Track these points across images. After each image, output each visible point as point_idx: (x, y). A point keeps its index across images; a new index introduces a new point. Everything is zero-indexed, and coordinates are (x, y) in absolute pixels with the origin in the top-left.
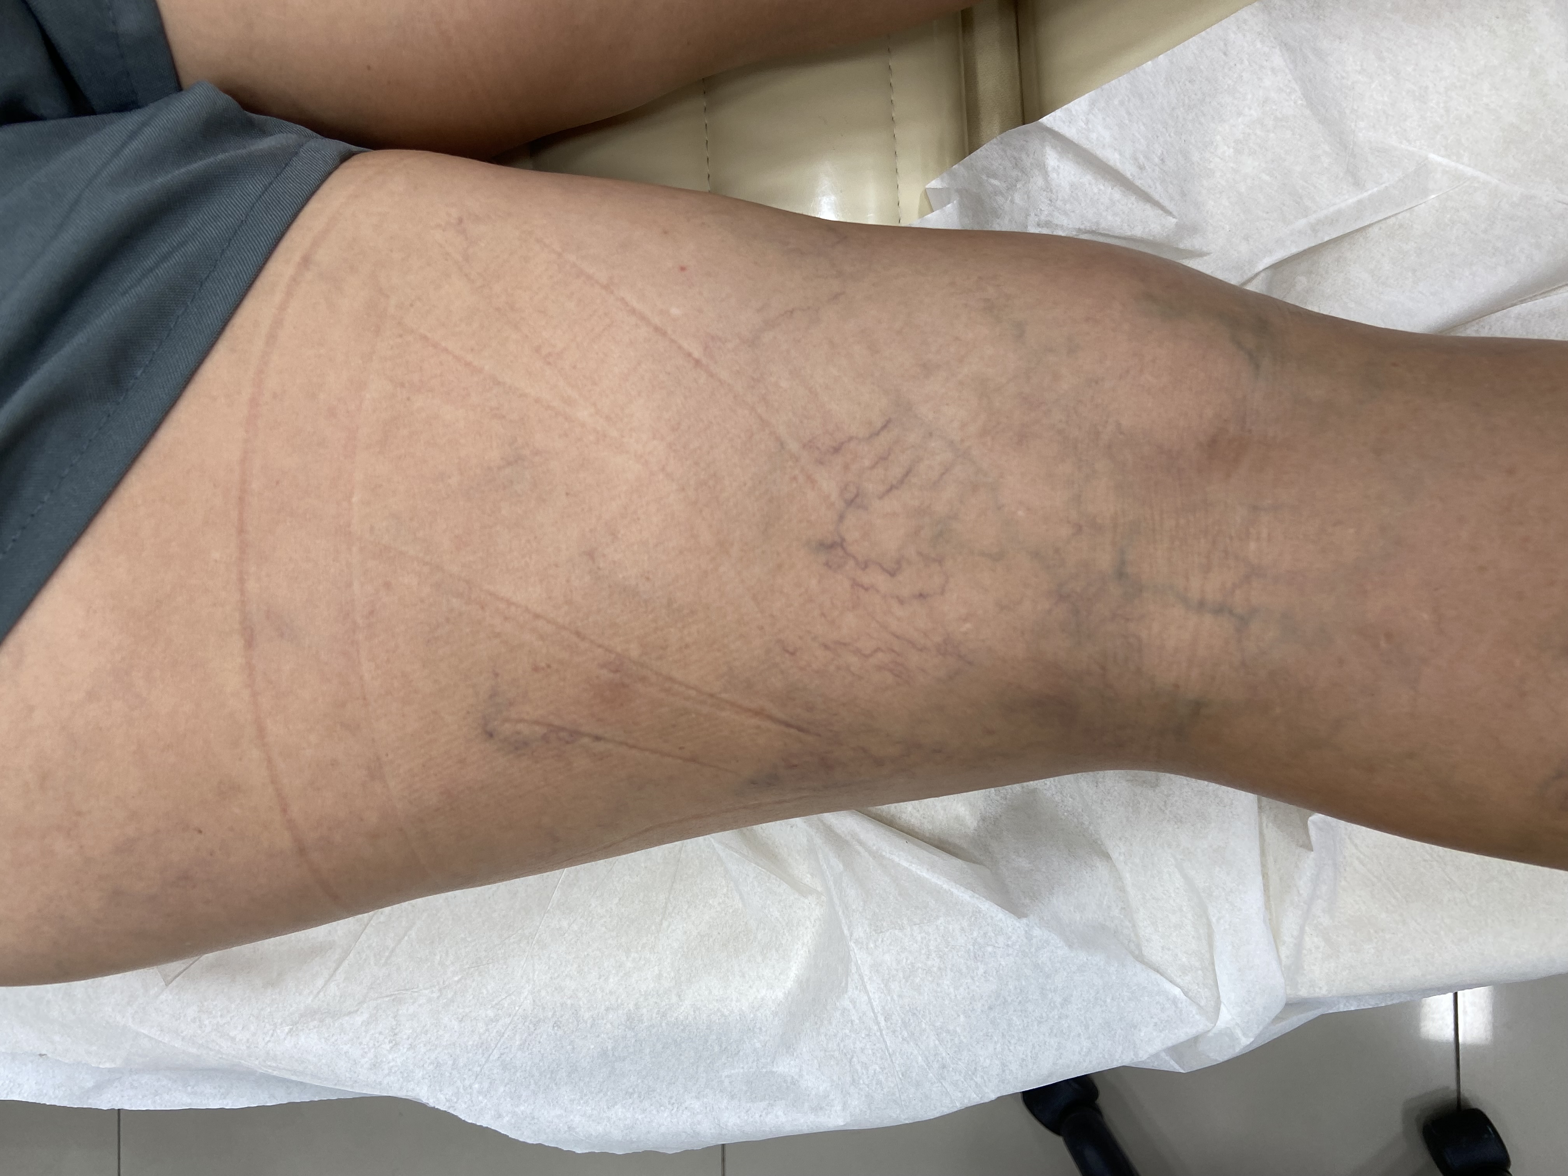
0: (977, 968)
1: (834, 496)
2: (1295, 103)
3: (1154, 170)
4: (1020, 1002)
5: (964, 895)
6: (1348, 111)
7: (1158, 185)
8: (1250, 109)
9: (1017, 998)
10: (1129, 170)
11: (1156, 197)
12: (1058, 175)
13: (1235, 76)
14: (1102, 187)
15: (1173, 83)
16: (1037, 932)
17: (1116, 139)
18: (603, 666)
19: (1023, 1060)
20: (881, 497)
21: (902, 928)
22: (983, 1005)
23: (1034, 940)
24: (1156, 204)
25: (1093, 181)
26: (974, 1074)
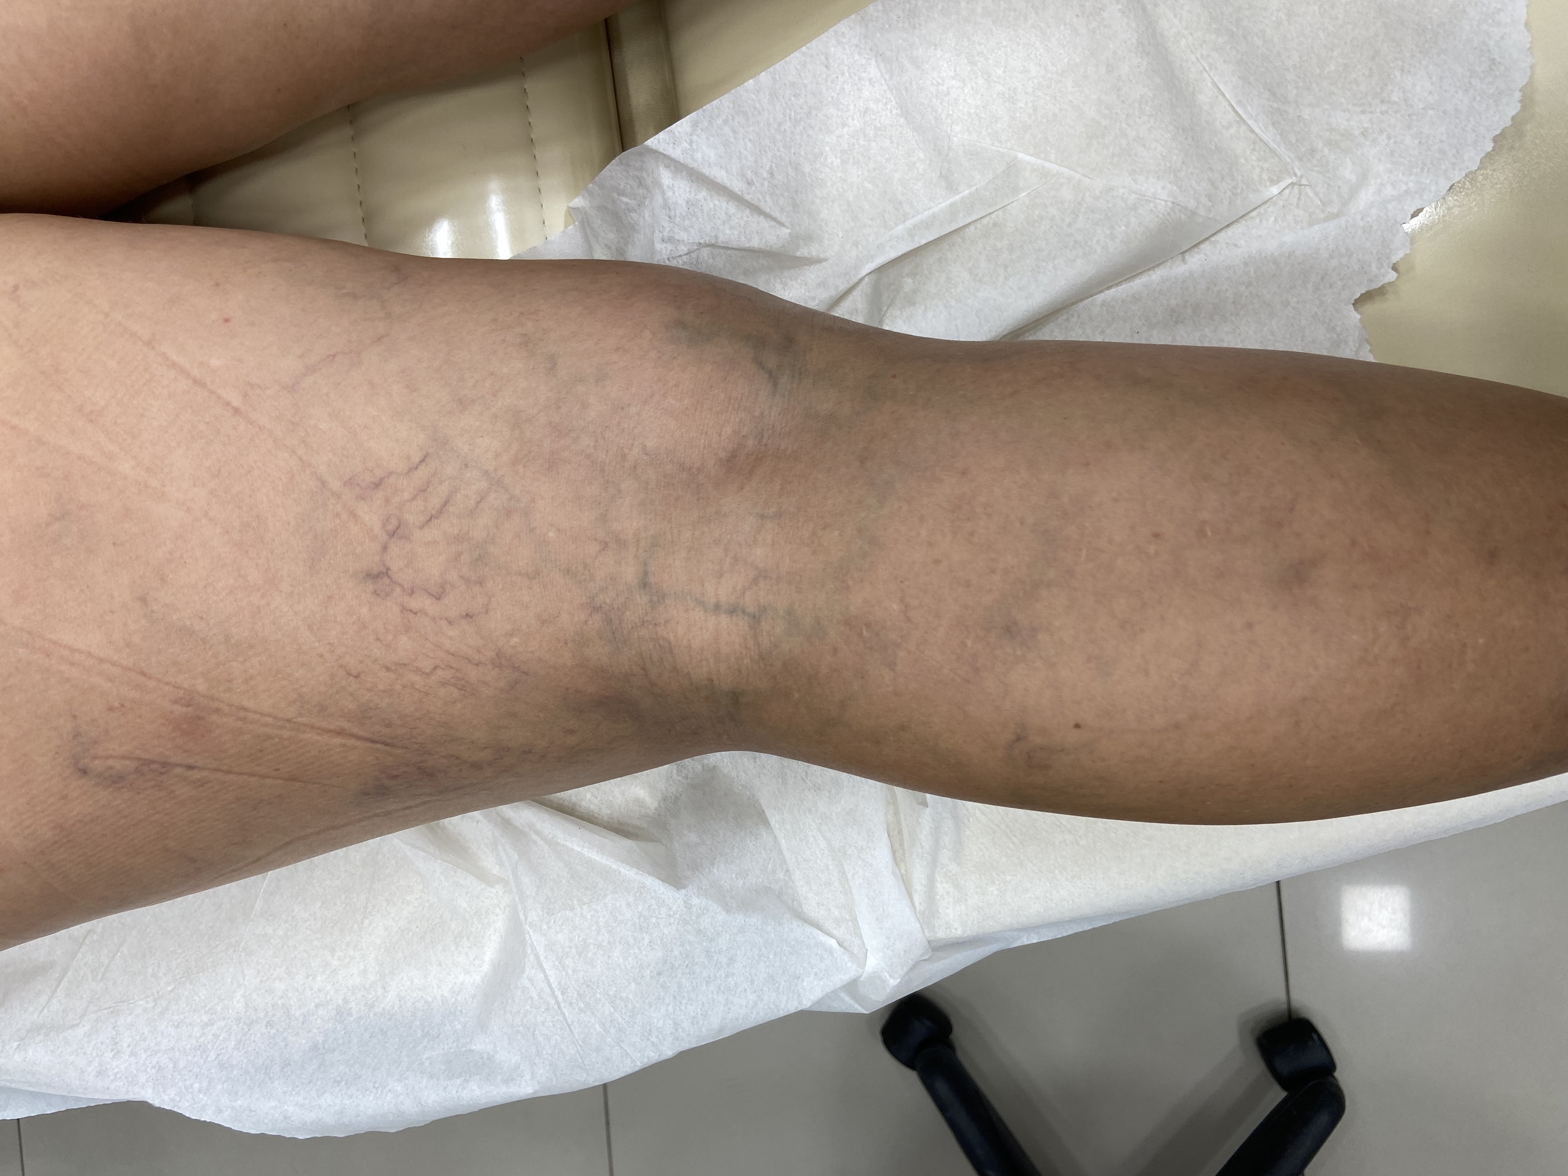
0: (643, 939)
1: (377, 529)
2: (891, 112)
3: (762, 185)
4: (687, 966)
5: (629, 873)
6: (943, 116)
7: (768, 198)
8: (853, 119)
9: (684, 962)
10: (737, 186)
11: (768, 210)
12: (674, 193)
13: (838, 88)
14: (717, 203)
15: (777, 98)
16: (695, 901)
17: (721, 157)
18: (175, 702)
19: (694, 1018)
20: (421, 527)
21: (572, 909)
22: (651, 972)
23: (694, 909)
24: (767, 216)
25: (708, 198)
26: (649, 1035)
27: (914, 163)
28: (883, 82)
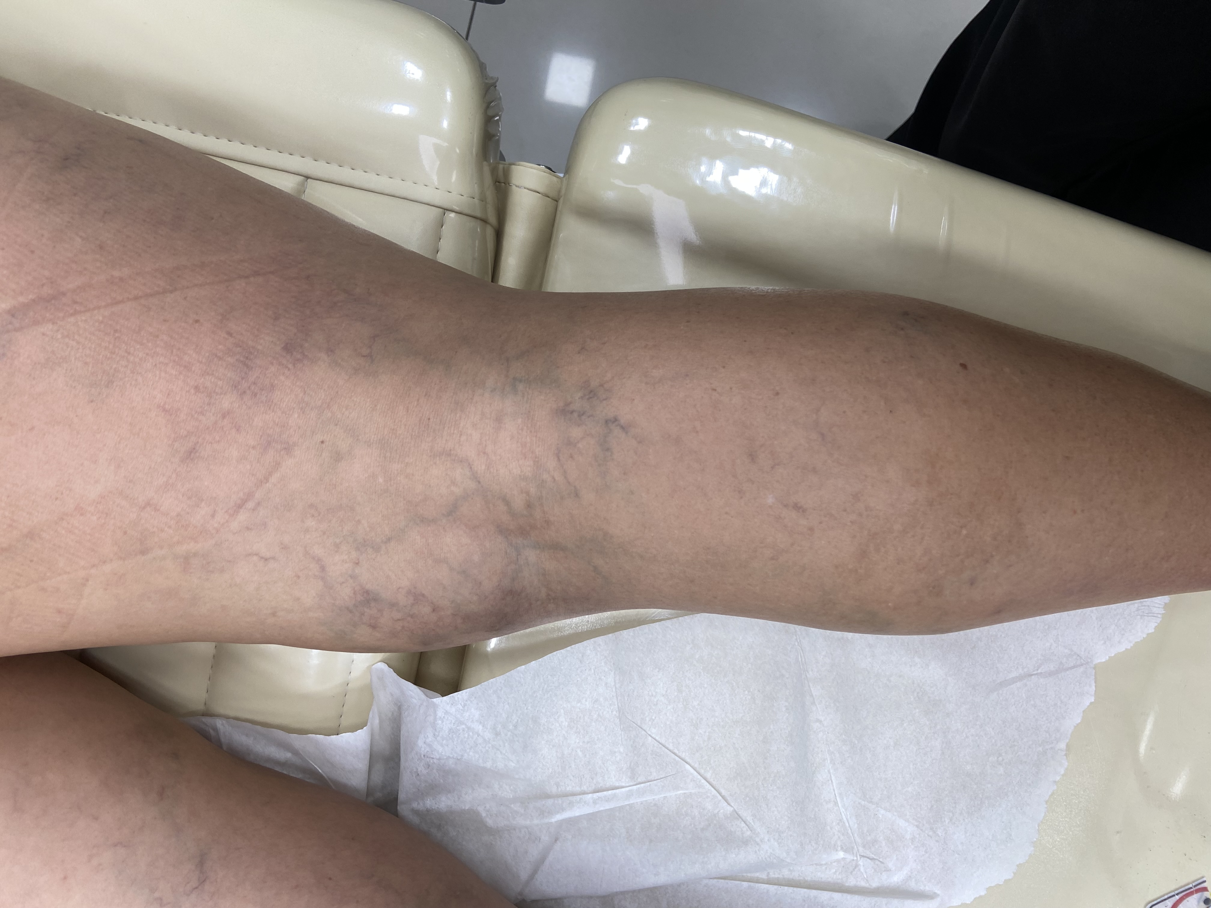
27: (615, 752)
28: (614, 690)
